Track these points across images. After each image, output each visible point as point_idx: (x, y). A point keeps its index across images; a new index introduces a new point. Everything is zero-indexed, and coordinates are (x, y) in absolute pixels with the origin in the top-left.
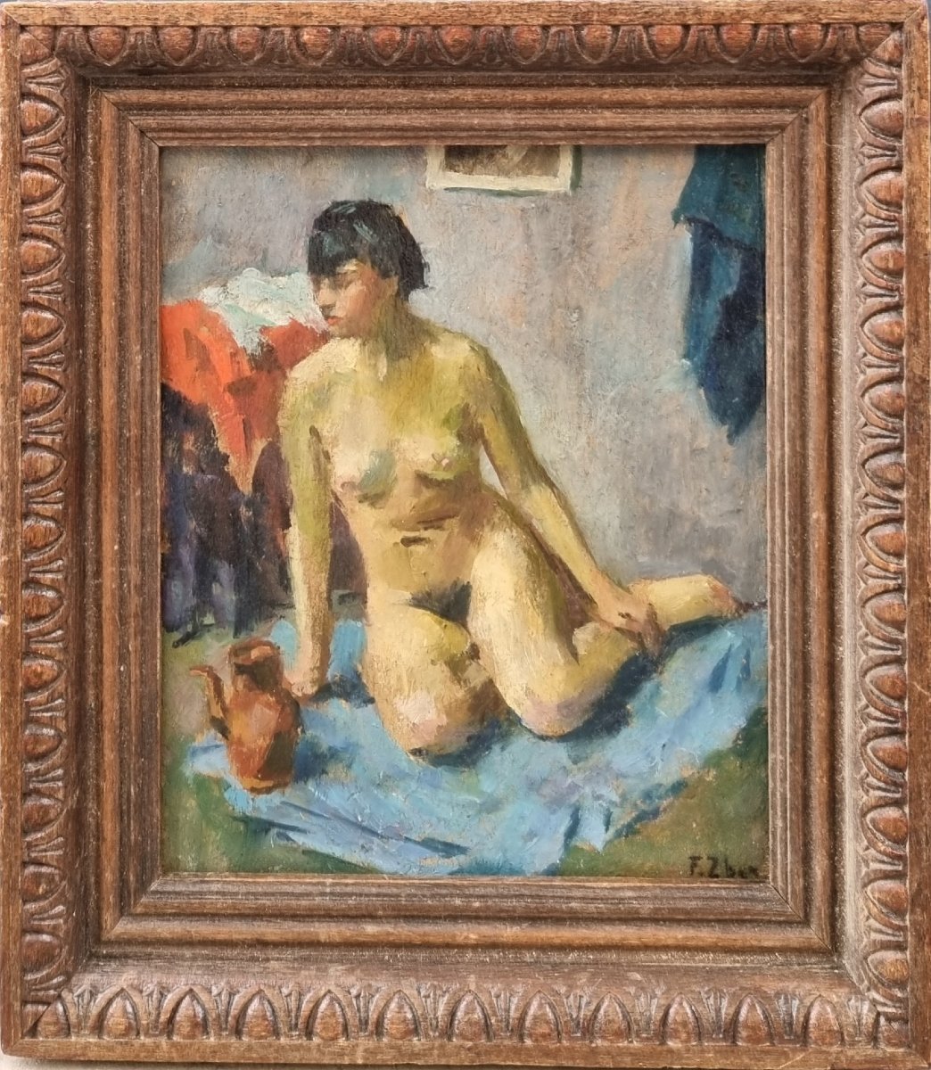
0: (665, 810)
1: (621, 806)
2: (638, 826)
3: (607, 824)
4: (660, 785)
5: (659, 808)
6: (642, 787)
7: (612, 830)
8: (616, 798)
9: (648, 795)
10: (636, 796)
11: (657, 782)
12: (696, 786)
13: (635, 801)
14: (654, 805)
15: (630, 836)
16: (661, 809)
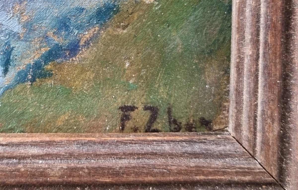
0: (87, 43)
1: (26, 38)
2: (49, 67)
3: (6, 64)
4: (82, 10)
5: (79, 41)
6: (56, 12)
7: (12, 73)
8: (17, 28)
9: (63, 24)
10: (46, 25)
11: (76, 4)
12: (130, 11)
13: (46, 32)
14: (71, 38)
15: (37, 80)
16: (82, 43)
